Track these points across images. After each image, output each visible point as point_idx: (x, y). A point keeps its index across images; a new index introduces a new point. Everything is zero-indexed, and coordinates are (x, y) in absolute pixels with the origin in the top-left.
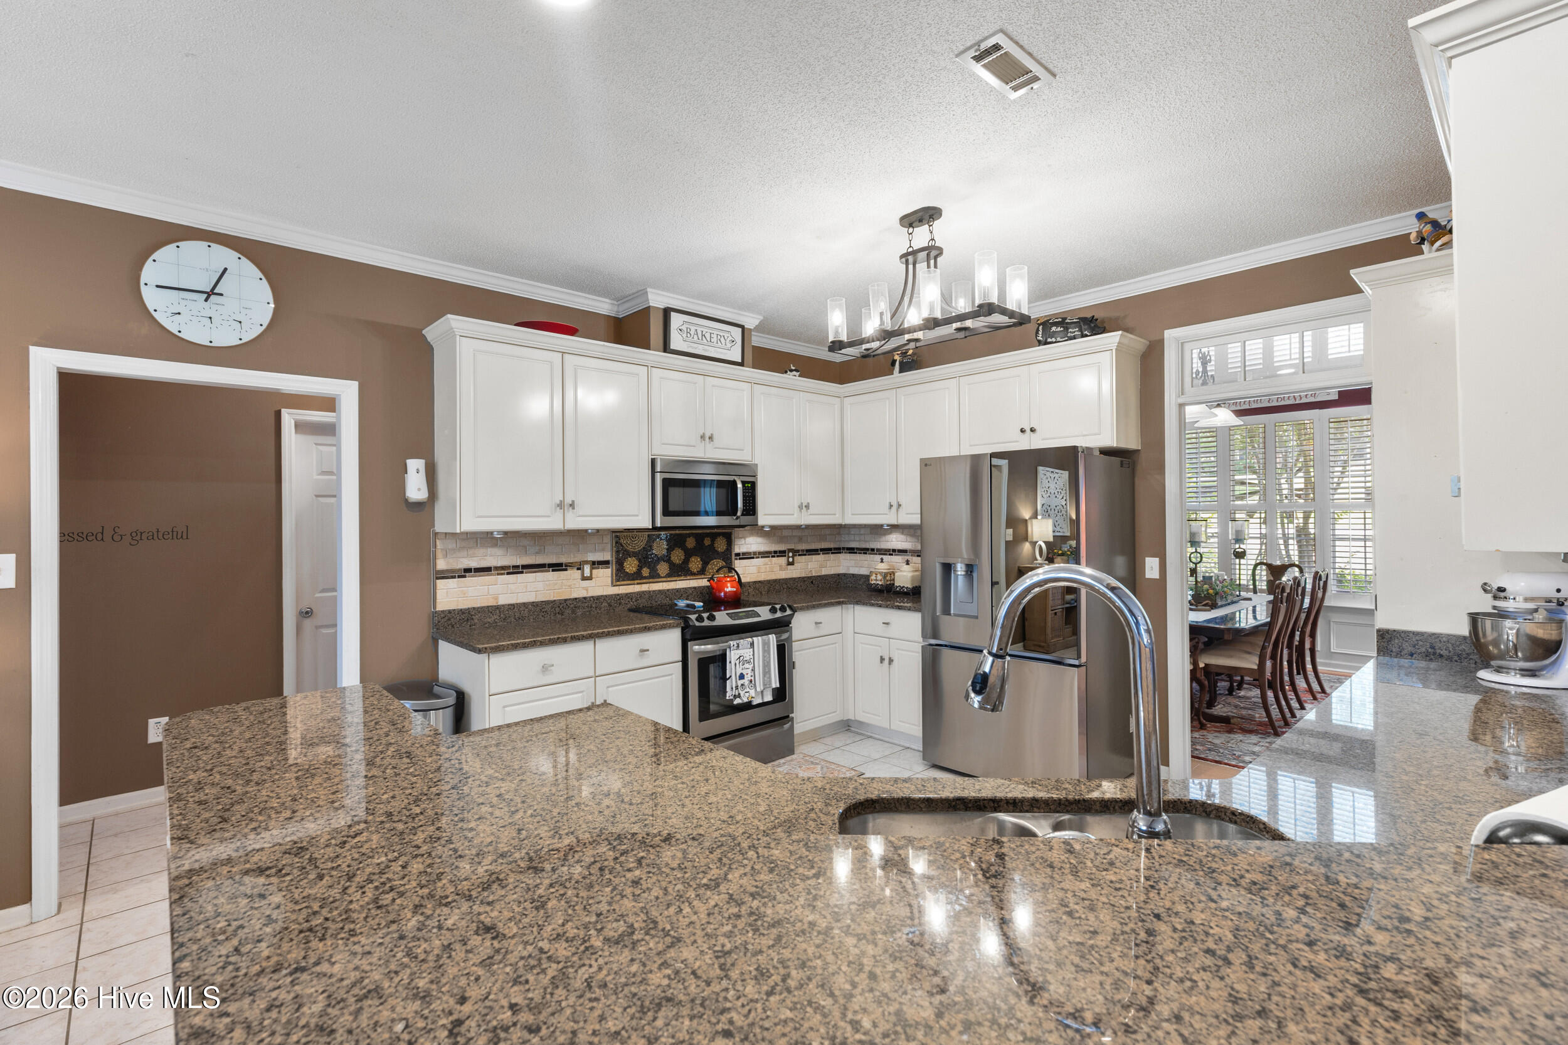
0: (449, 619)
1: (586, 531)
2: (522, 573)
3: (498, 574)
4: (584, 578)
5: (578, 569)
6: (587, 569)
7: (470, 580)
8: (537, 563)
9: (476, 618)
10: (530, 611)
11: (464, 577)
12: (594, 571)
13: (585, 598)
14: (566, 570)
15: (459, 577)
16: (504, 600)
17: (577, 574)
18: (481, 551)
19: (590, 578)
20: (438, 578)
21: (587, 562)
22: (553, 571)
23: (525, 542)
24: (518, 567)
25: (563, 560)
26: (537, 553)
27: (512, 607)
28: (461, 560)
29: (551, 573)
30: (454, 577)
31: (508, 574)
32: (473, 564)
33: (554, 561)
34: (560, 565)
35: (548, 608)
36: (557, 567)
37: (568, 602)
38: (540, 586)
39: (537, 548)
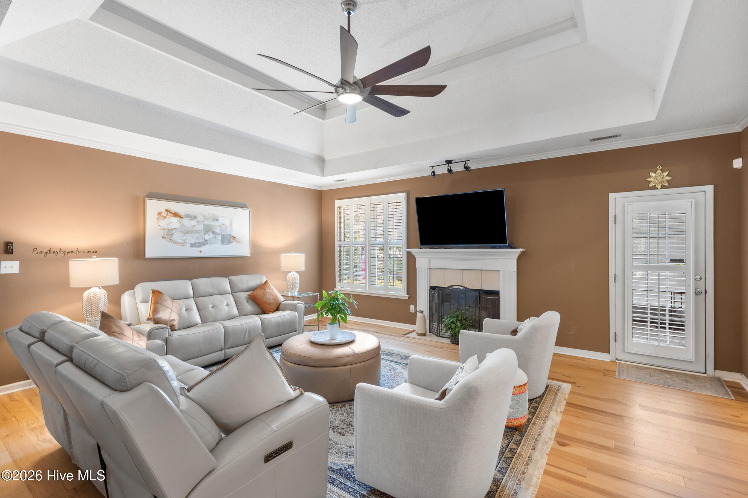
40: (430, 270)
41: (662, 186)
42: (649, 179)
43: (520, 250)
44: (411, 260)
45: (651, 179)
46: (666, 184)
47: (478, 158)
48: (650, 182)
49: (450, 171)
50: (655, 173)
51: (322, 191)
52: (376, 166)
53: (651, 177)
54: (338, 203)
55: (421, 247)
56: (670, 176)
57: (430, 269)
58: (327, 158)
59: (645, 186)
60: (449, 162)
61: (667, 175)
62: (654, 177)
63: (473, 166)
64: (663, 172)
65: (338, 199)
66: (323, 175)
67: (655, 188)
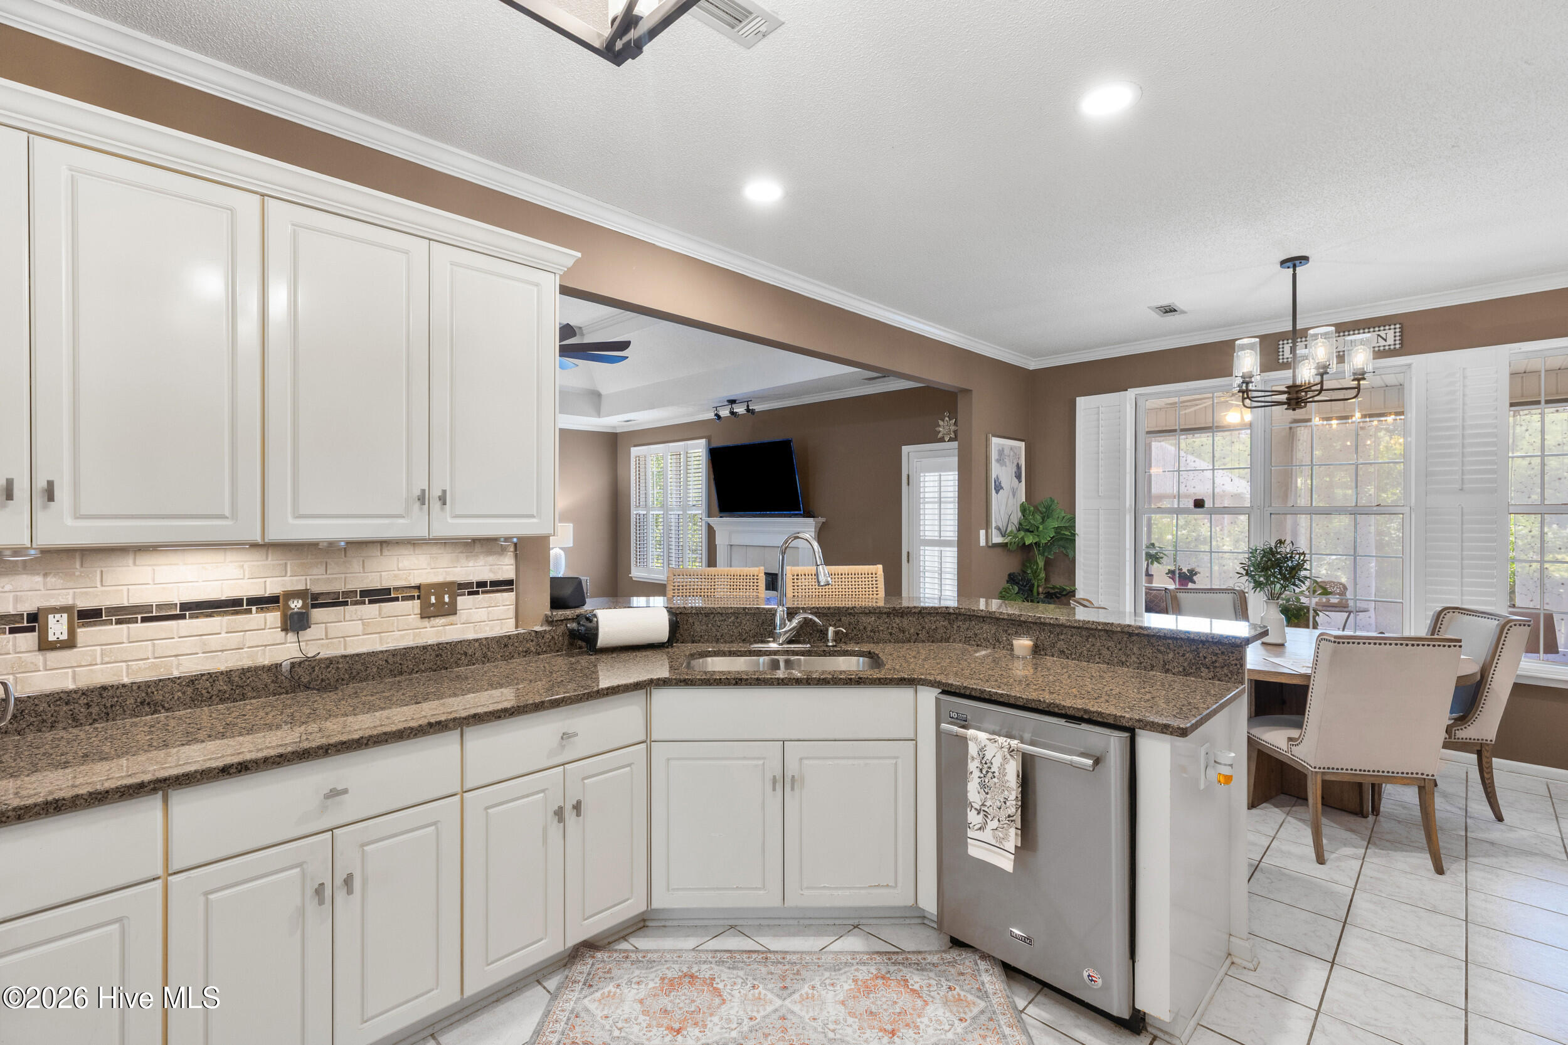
40: (731, 549)
41: (950, 437)
42: (937, 431)
43: (821, 520)
44: (711, 532)
45: (939, 429)
46: (953, 436)
47: (763, 397)
49: (732, 413)
50: (943, 421)
51: (617, 433)
52: (652, 407)
53: (939, 426)
54: (635, 451)
55: (721, 515)
56: (957, 426)
57: (731, 545)
58: (603, 392)
60: (732, 402)
61: (954, 424)
62: (942, 427)
63: (757, 407)
64: (950, 420)
65: (635, 446)
66: (599, 415)
67: (942, 440)
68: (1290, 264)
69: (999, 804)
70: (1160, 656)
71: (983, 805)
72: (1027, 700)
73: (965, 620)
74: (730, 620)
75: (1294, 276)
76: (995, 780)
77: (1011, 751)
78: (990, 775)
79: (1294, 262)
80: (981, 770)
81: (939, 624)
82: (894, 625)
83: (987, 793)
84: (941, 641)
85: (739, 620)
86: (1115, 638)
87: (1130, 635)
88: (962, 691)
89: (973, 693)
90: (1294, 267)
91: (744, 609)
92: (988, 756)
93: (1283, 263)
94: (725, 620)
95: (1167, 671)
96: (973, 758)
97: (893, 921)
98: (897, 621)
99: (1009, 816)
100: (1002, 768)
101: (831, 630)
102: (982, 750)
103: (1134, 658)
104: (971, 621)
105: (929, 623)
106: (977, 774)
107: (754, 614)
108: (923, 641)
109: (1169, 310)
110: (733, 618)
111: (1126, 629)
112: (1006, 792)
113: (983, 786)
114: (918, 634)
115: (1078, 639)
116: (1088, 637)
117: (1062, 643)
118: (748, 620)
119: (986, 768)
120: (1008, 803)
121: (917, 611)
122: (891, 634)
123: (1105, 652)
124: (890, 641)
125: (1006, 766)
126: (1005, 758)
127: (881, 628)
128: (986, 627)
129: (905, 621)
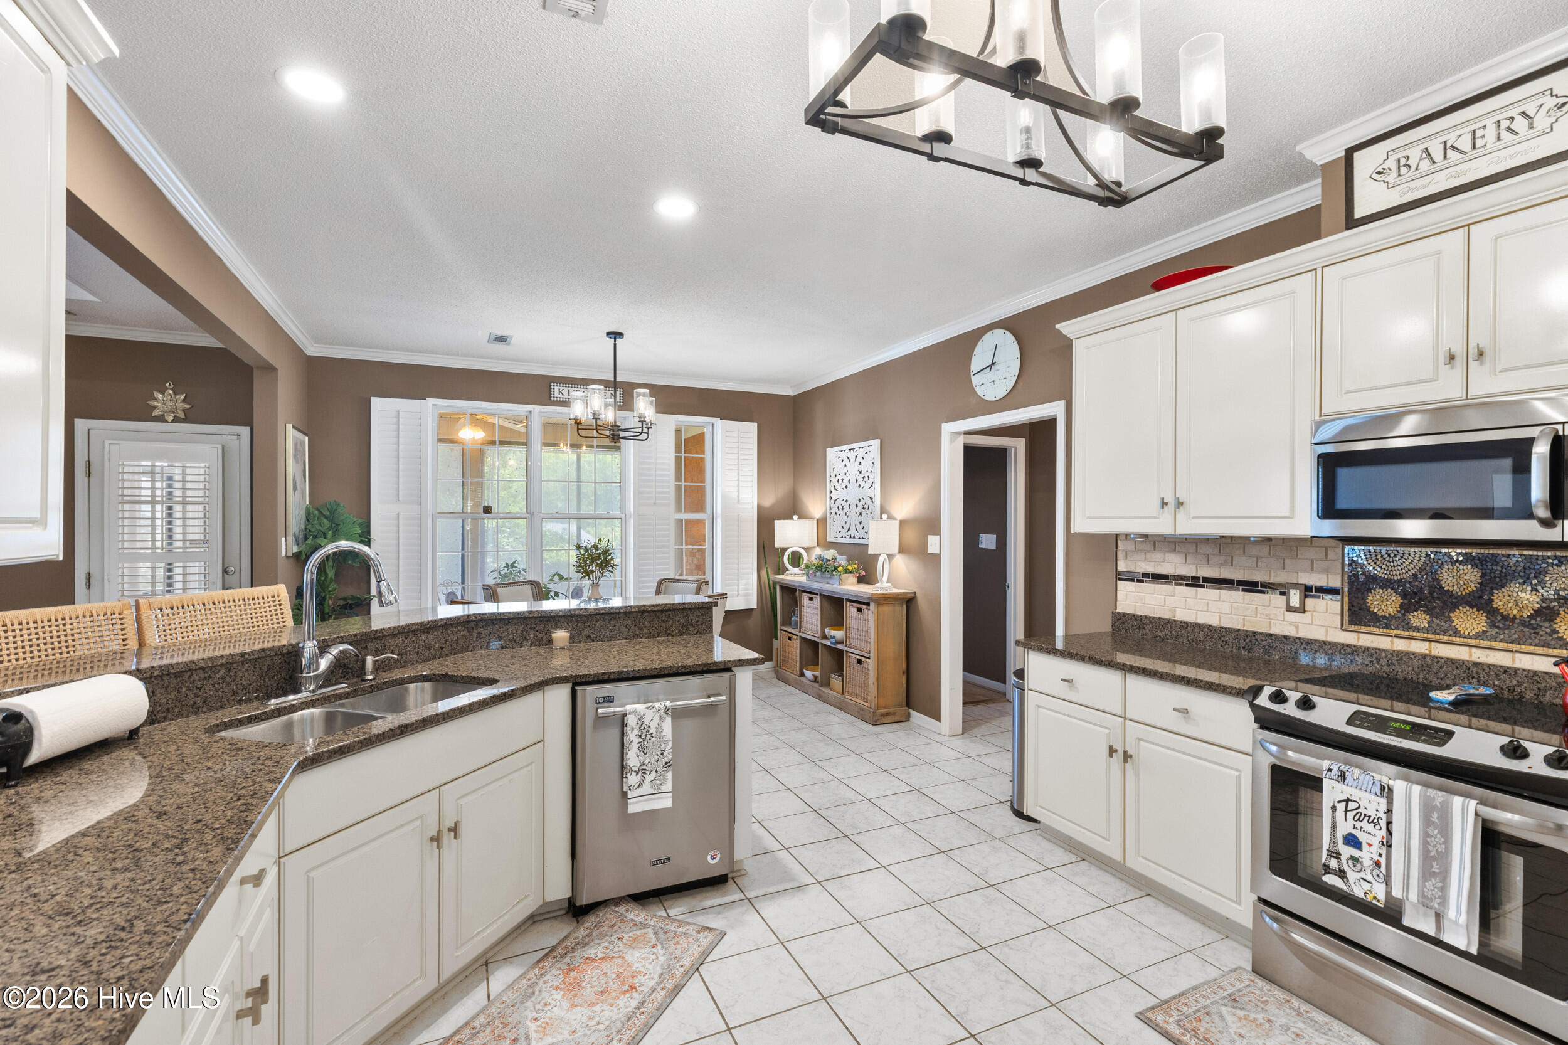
0: (1123, 623)
1: (1248, 538)
2: (1203, 586)
3: (1176, 584)
4: (1289, 609)
5: (1282, 594)
6: (1295, 597)
7: (1147, 586)
8: (1222, 577)
9: (1148, 627)
10: (1205, 636)
11: (1142, 581)
12: (1309, 601)
13: (1286, 637)
14: (1263, 592)
15: (1138, 581)
16: (1182, 616)
17: (1279, 601)
18: (1158, 556)
19: (1302, 610)
20: (1120, 579)
21: (1295, 586)
22: (1243, 590)
23: (1206, 549)
24: (1197, 579)
25: (1259, 577)
26: (1221, 564)
27: (1185, 625)
28: (1139, 563)
29: (1241, 593)
30: (1132, 580)
31: (1187, 585)
32: (1151, 570)
33: (1247, 577)
34: (1255, 584)
35: (1230, 638)
36: (1250, 586)
37: (1259, 638)
38: (1225, 608)
39: (1222, 558)
41: (175, 417)
42: (152, 403)
45: (156, 403)
46: (182, 415)
48: (155, 408)
50: (163, 394)
53: (156, 399)
56: (188, 404)
59: (145, 414)
61: (184, 401)
62: (161, 401)
64: (175, 394)
67: (161, 419)
68: (613, 336)
69: (656, 757)
70: (663, 625)
71: (642, 765)
72: (660, 669)
73: (487, 625)
74: (218, 676)
75: (615, 344)
76: (654, 739)
77: (666, 710)
78: (649, 736)
79: (615, 335)
80: (640, 737)
81: (459, 635)
82: (421, 643)
83: (645, 754)
84: (462, 652)
85: (232, 673)
86: (631, 617)
87: (643, 612)
88: (601, 678)
89: (612, 677)
90: (615, 339)
91: (243, 655)
92: (646, 721)
93: (609, 334)
94: (210, 677)
95: (668, 635)
96: (633, 729)
97: (512, 937)
98: (423, 637)
99: (666, 763)
100: (659, 729)
101: (370, 659)
102: (641, 720)
103: (645, 630)
104: (493, 624)
105: (452, 634)
106: (636, 740)
107: (256, 660)
108: (447, 655)
109: (501, 339)
110: (222, 672)
111: (642, 609)
112: (663, 745)
113: (643, 749)
114: (442, 649)
115: (602, 623)
116: (610, 620)
117: (588, 629)
118: (247, 670)
119: (644, 732)
120: (665, 754)
121: (443, 623)
122: (418, 653)
123: (624, 630)
124: (417, 662)
125: (663, 724)
126: (661, 718)
127: (408, 649)
128: (512, 628)
129: (431, 637)
